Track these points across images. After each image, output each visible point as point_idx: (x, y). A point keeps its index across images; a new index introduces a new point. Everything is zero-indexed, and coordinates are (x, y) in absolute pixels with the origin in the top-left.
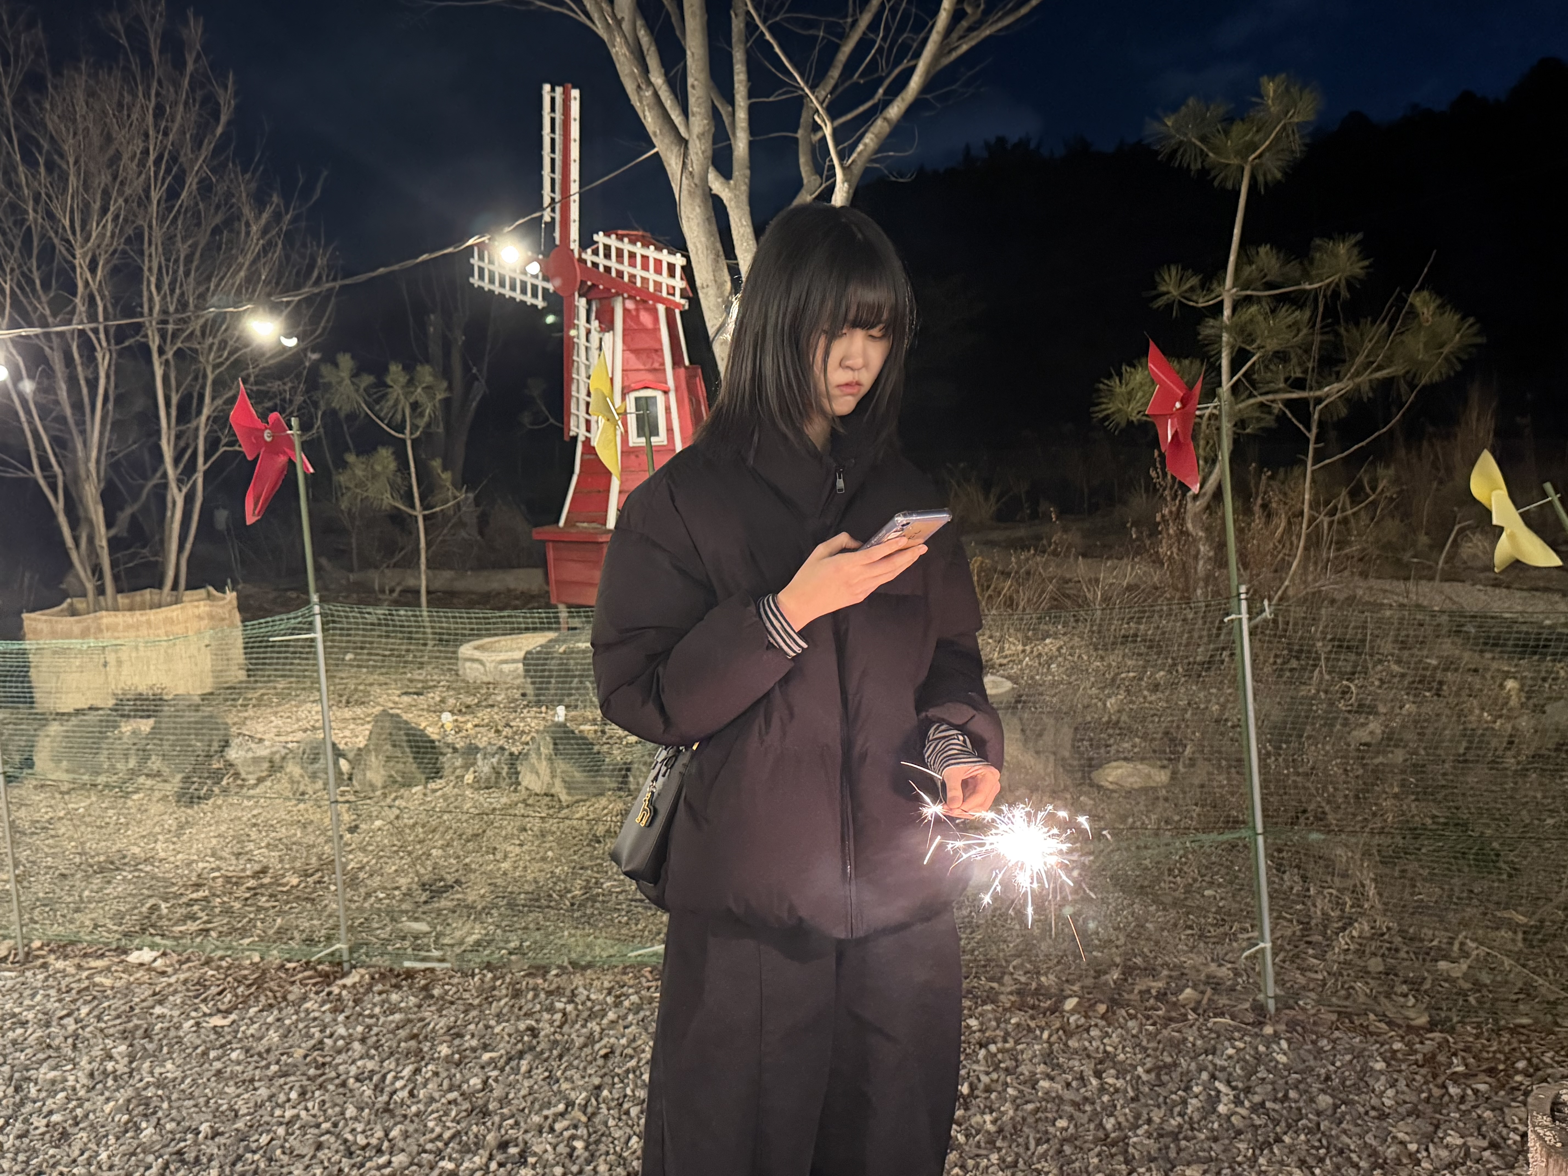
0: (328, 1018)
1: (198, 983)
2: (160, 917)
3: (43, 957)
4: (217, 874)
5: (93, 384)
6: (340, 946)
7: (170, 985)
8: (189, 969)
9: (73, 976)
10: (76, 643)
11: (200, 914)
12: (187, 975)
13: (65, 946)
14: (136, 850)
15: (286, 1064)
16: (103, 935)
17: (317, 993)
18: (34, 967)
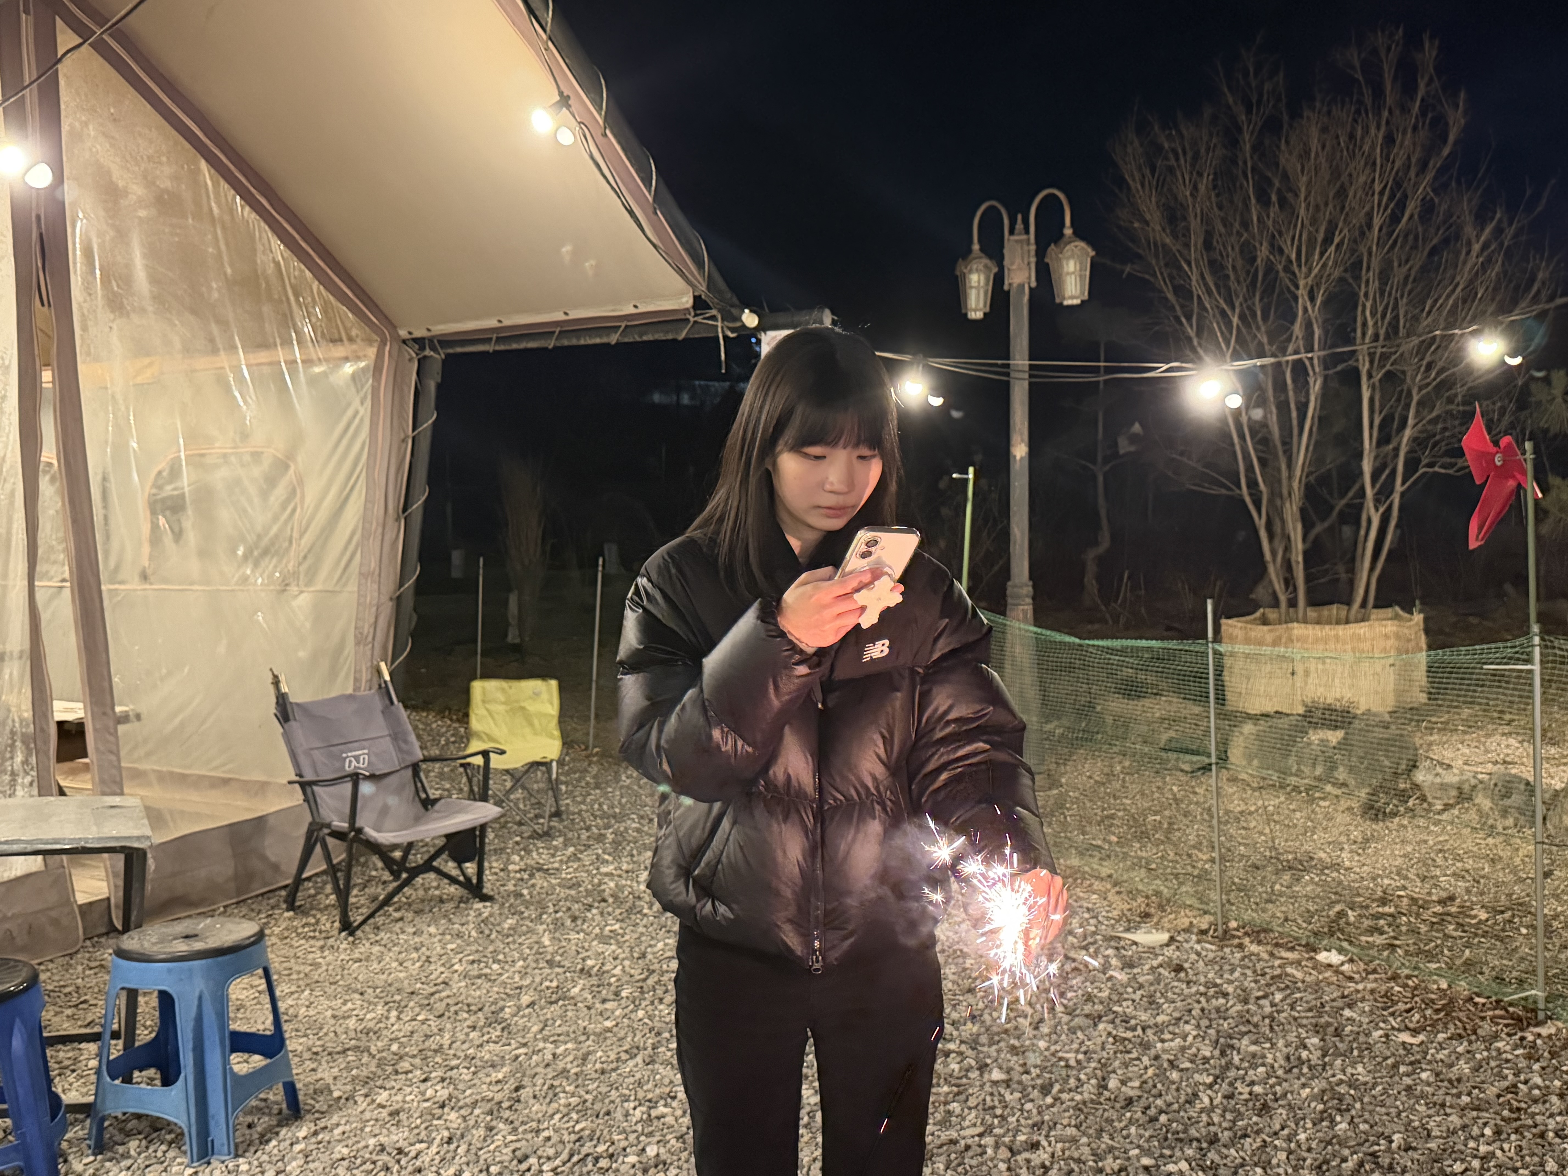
0: (1522, 1063)
1: (1385, 996)
2: (1348, 923)
3: (1239, 938)
4: (1402, 893)
5: (1303, 409)
6: (1537, 993)
7: (1358, 991)
8: (1376, 980)
9: (1267, 962)
10: (1267, 650)
11: (1386, 928)
12: (1374, 985)
13: (1258, 932)
14: (1322, 855)
15: (1478, 1099)
16: (1291, 929)
17: (1509, 1035)
18: (1231, 945)
